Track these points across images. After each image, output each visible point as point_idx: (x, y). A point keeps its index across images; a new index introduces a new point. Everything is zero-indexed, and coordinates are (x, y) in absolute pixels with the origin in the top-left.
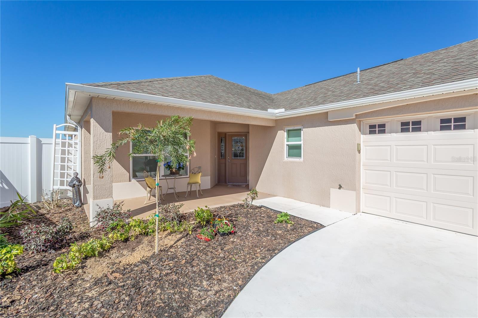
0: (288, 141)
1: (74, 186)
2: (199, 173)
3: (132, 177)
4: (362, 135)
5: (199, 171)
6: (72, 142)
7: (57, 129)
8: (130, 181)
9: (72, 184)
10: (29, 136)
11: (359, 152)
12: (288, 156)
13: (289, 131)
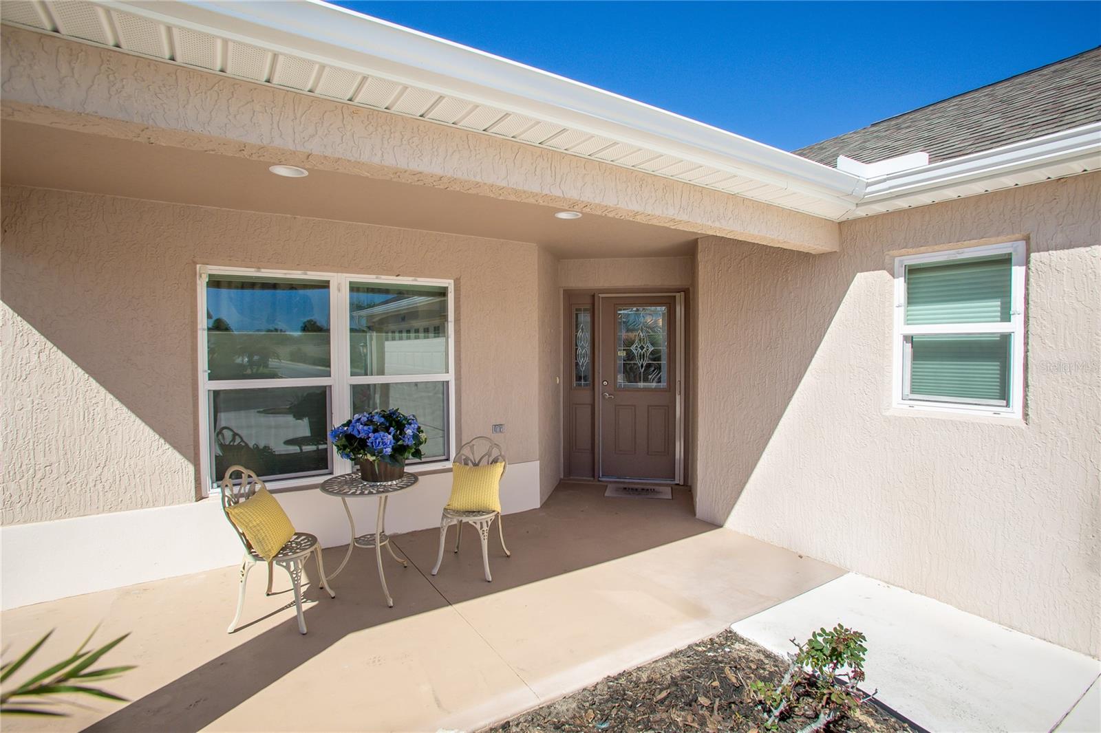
0: (908, 321)
2: (495, 461)
3: (209, 481)
5: (495, 453)
12: (912, 392)
13: (912, 271)
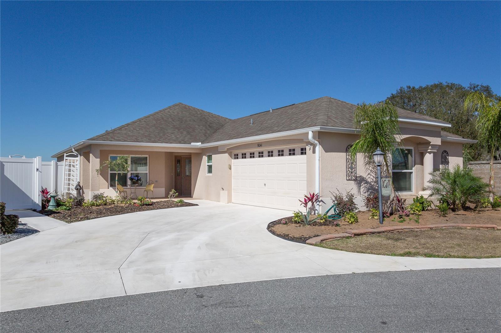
0: (207, 163)
1: (77, 189)
3: (109, 186)
4: (232, 160)
6: (75, 164)
7: (67, 156)
8: (108, 188)
9: (76, 188)
10: (52, 161)
11: (230, 169)
12: (208, 173)
13: (208, 156)
